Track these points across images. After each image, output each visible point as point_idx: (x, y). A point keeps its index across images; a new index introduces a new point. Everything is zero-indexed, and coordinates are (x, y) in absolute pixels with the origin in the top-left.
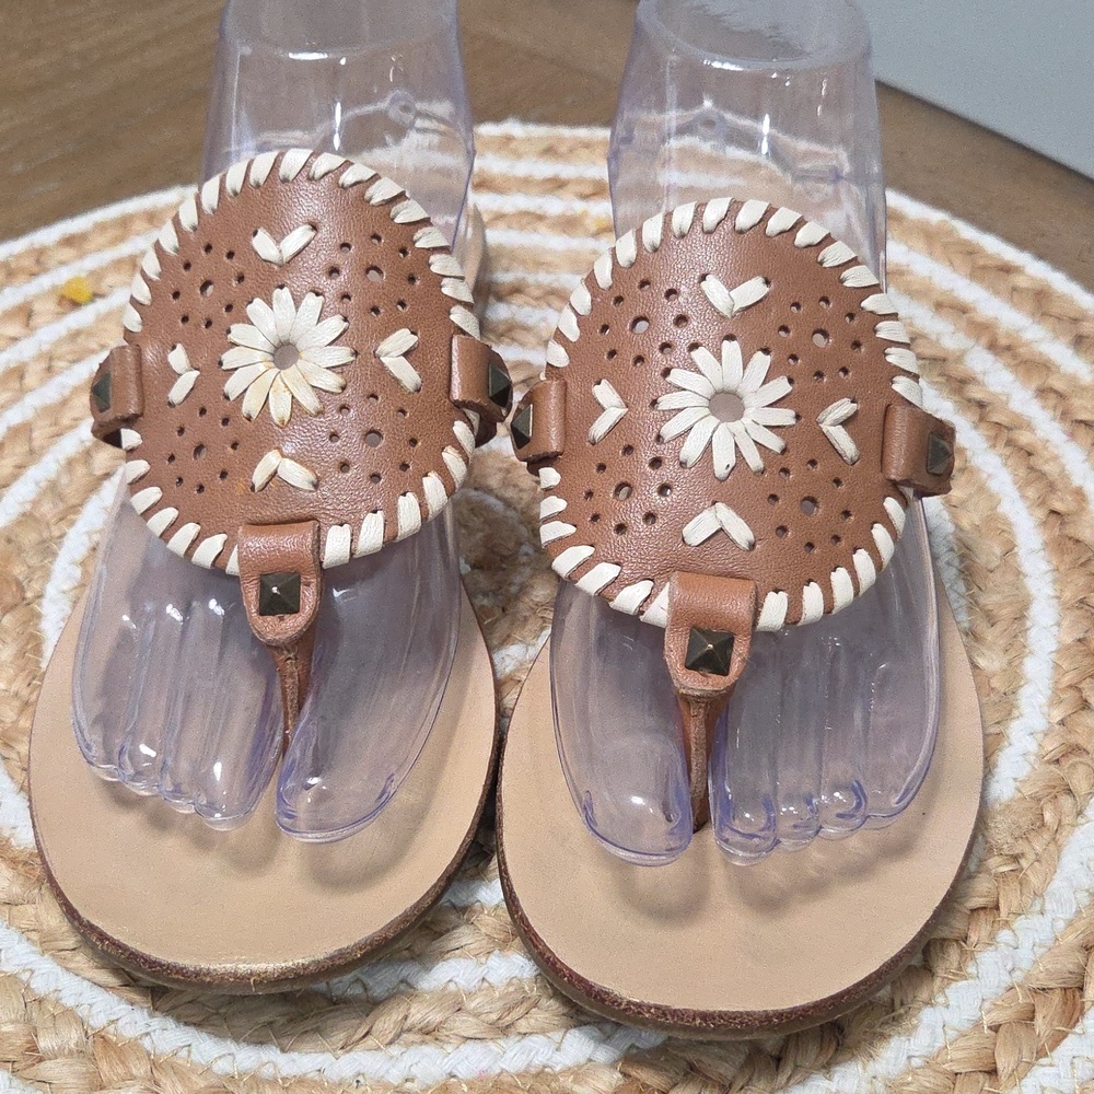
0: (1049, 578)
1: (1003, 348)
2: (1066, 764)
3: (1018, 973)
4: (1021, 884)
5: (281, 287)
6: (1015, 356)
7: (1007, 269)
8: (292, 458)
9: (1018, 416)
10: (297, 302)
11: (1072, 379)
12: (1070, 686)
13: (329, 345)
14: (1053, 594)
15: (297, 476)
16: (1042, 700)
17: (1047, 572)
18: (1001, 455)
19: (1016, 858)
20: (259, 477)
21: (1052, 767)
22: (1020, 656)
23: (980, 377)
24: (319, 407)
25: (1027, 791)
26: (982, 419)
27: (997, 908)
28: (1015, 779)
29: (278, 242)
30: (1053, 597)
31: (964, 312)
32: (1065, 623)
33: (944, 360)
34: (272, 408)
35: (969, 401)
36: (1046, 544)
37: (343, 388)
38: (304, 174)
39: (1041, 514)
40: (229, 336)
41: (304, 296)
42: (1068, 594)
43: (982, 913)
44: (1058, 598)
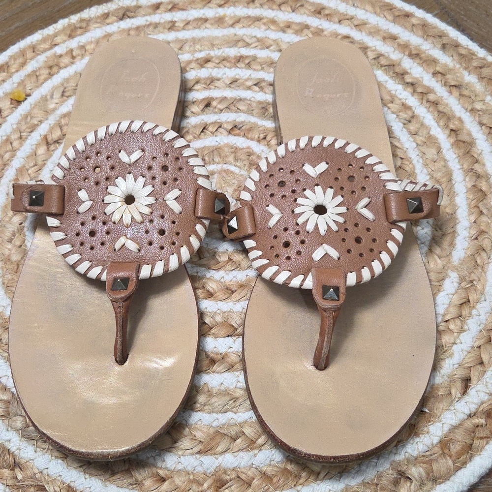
0: (457, 161)
1: (415, 55)
2: (480, 239)
3: (482, 325)
4: (475, 290)
5: (130, 173)
6: (421, 59)
7: (408, 15)
8: (131, 239)
9: (428, 87)
10: (136, 179)
11: (446, 65)
12: (475, 206)
13: (147, 196)
14: (459, 167)
15: (132, 246)
16: (466, 214)
17: (456, 158)
18: (426, 107)
19: (472, 282)
20: (118, 246)
21: (476, 241)
22: (454, 197)
23: (409, 71)
24: (142, 220)
25: (469, 253)
26: (414, 91)
27: (469, 301)
28: (464, 249)
29: (129, 156)
30: (460, 169)
31: (395, 40)
32: (467, 179)
33: (394, 65)
34: (124, 220)
35: (408, 83)
36: (452, 145)
37: (151, 213)
38: (140, 130)
39: (447, 132)
40: (108, 190)
41: (138, 177)
42: (465, 166)
43: (464, 305)
44: (462, 169)
